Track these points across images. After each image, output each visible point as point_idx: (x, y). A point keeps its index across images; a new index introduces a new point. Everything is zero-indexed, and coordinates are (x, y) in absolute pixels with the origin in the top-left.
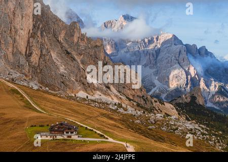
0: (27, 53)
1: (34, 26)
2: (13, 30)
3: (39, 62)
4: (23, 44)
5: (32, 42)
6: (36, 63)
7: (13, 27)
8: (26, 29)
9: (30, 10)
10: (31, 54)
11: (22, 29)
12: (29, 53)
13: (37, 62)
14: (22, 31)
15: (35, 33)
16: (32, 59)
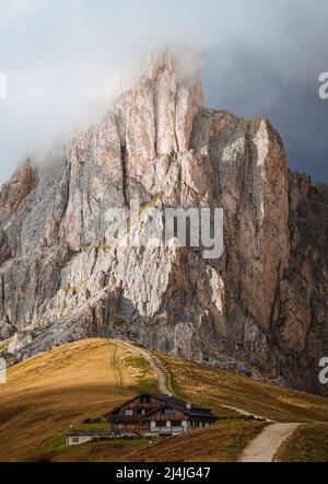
0: (275, 319)
1: (293, 253)
2: (235, 260)
3: (306, 340)
4: (261, 294)
5: (286, 291)
6: (298, 343)
7: (233, 255)
8: (271, 258)
9: (277, 210)
10: (283, 321)
11: (258, 259)
12: (279, 319)
13: (302, 342)
14: (257, 264)
15: (294, 270)
16: (286, 333)
